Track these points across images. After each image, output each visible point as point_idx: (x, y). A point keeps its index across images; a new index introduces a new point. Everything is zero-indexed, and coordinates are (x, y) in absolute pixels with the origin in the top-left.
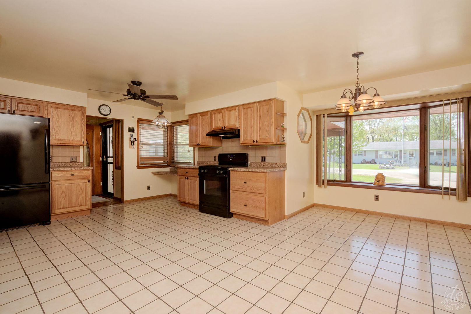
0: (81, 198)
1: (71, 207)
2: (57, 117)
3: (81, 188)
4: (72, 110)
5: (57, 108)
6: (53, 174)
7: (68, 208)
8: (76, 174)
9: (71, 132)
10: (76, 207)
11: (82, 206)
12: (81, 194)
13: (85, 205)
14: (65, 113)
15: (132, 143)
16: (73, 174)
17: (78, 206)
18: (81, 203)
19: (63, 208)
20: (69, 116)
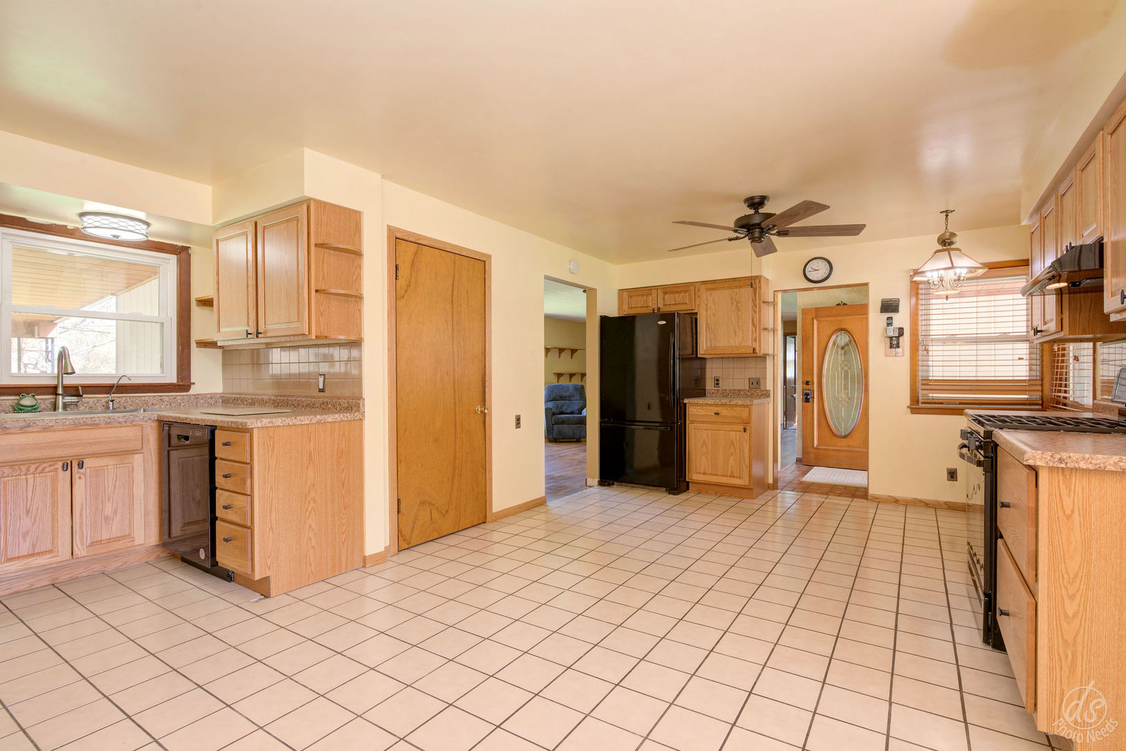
0: (731, 461)
1: (717, 475)
2: (713, 306)
3: (732, 442)
4: (736, 287)
5: (713, 289)
6: (690, 410)
7: (712, 474)
8: (724, 412)
9: (735, 331)
10: (724, 476)
11: (734, 477)
12: (732, 454)
13: (740, 478)
14: (723, 295)
15: (895, 342)
16: (719, 412)
17: (727, 476)
18: (732, 472)
19: (704, 474)
20: (732, 299)
